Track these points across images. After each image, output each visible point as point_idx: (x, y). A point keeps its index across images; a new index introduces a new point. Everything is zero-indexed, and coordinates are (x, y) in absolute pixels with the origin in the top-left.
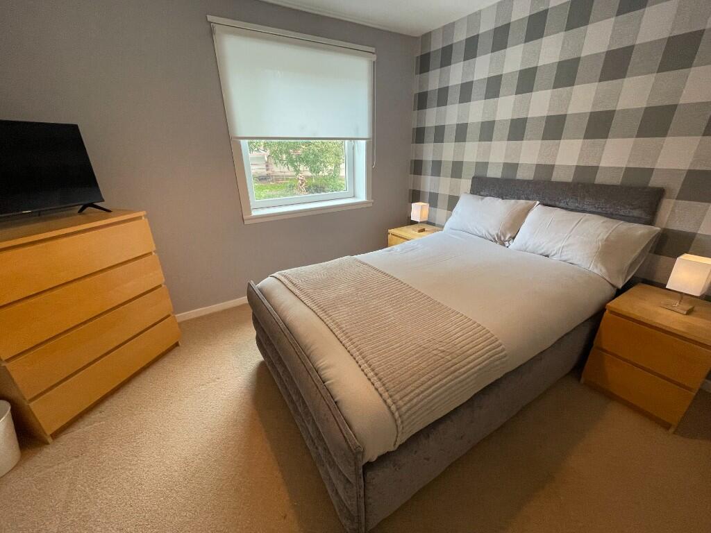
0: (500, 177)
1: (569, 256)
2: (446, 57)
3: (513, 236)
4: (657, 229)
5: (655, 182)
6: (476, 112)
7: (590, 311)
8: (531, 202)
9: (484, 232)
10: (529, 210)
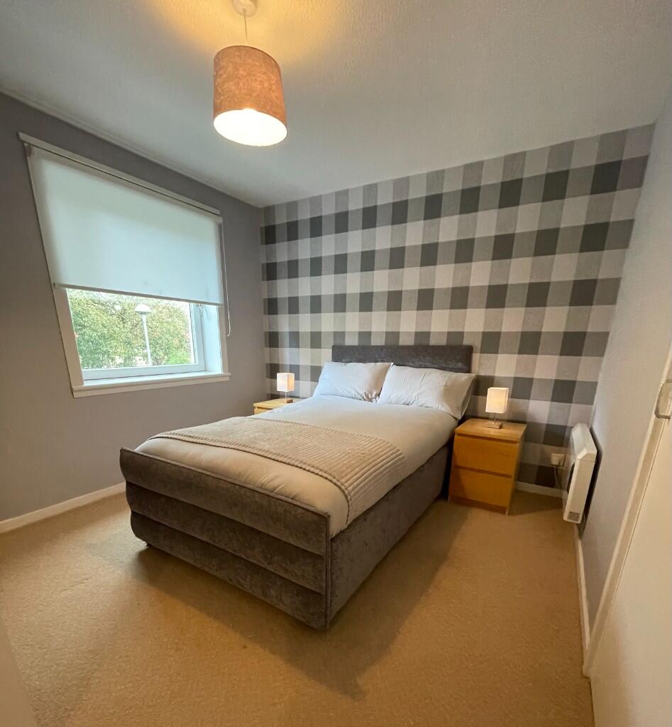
0: (357, 344)
1: (423, 402)
2: (293, 232)
3: (378, 393)
4: (473, 375)
5: (466, 342)
6: (328, 285)
7: (444, 439)
8: (386, 364)
9: (353, 393)
10: (386, 370)
